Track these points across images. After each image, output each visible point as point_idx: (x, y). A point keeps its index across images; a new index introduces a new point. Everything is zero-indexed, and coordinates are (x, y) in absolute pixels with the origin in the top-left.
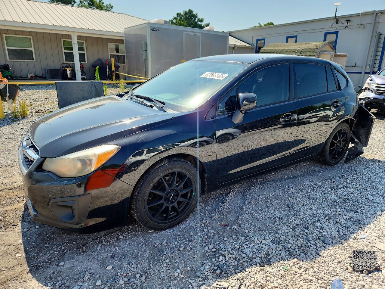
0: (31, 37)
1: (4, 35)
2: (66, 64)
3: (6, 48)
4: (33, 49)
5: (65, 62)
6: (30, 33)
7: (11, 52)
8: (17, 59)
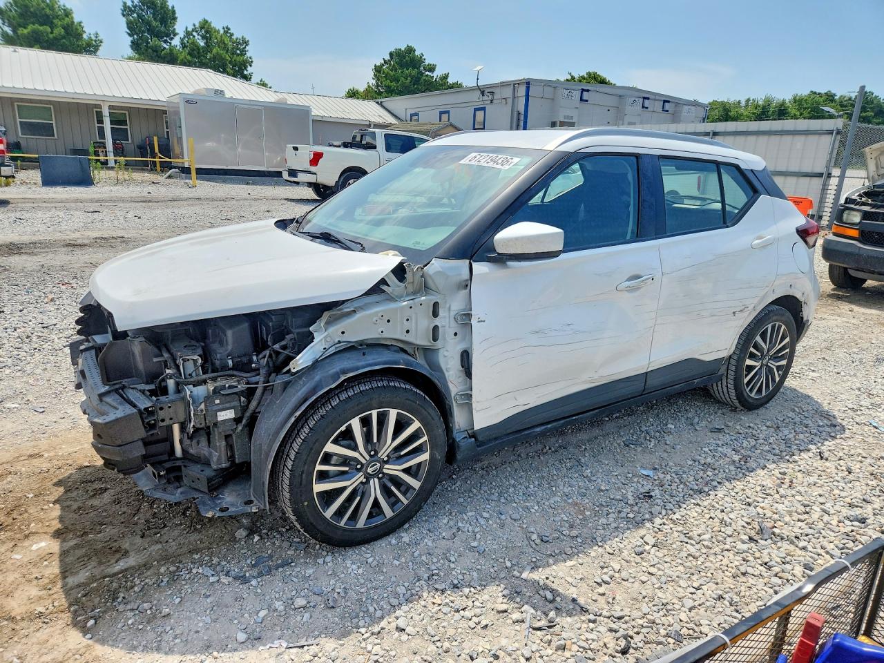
0: (52, 107)
1: (16, 104)
2: (100, 143)
3: (18, 120)
4: (54, 122)
5: (99, 140)
6: (50, 102)
7: (24, 126)
8: (31, 135)
